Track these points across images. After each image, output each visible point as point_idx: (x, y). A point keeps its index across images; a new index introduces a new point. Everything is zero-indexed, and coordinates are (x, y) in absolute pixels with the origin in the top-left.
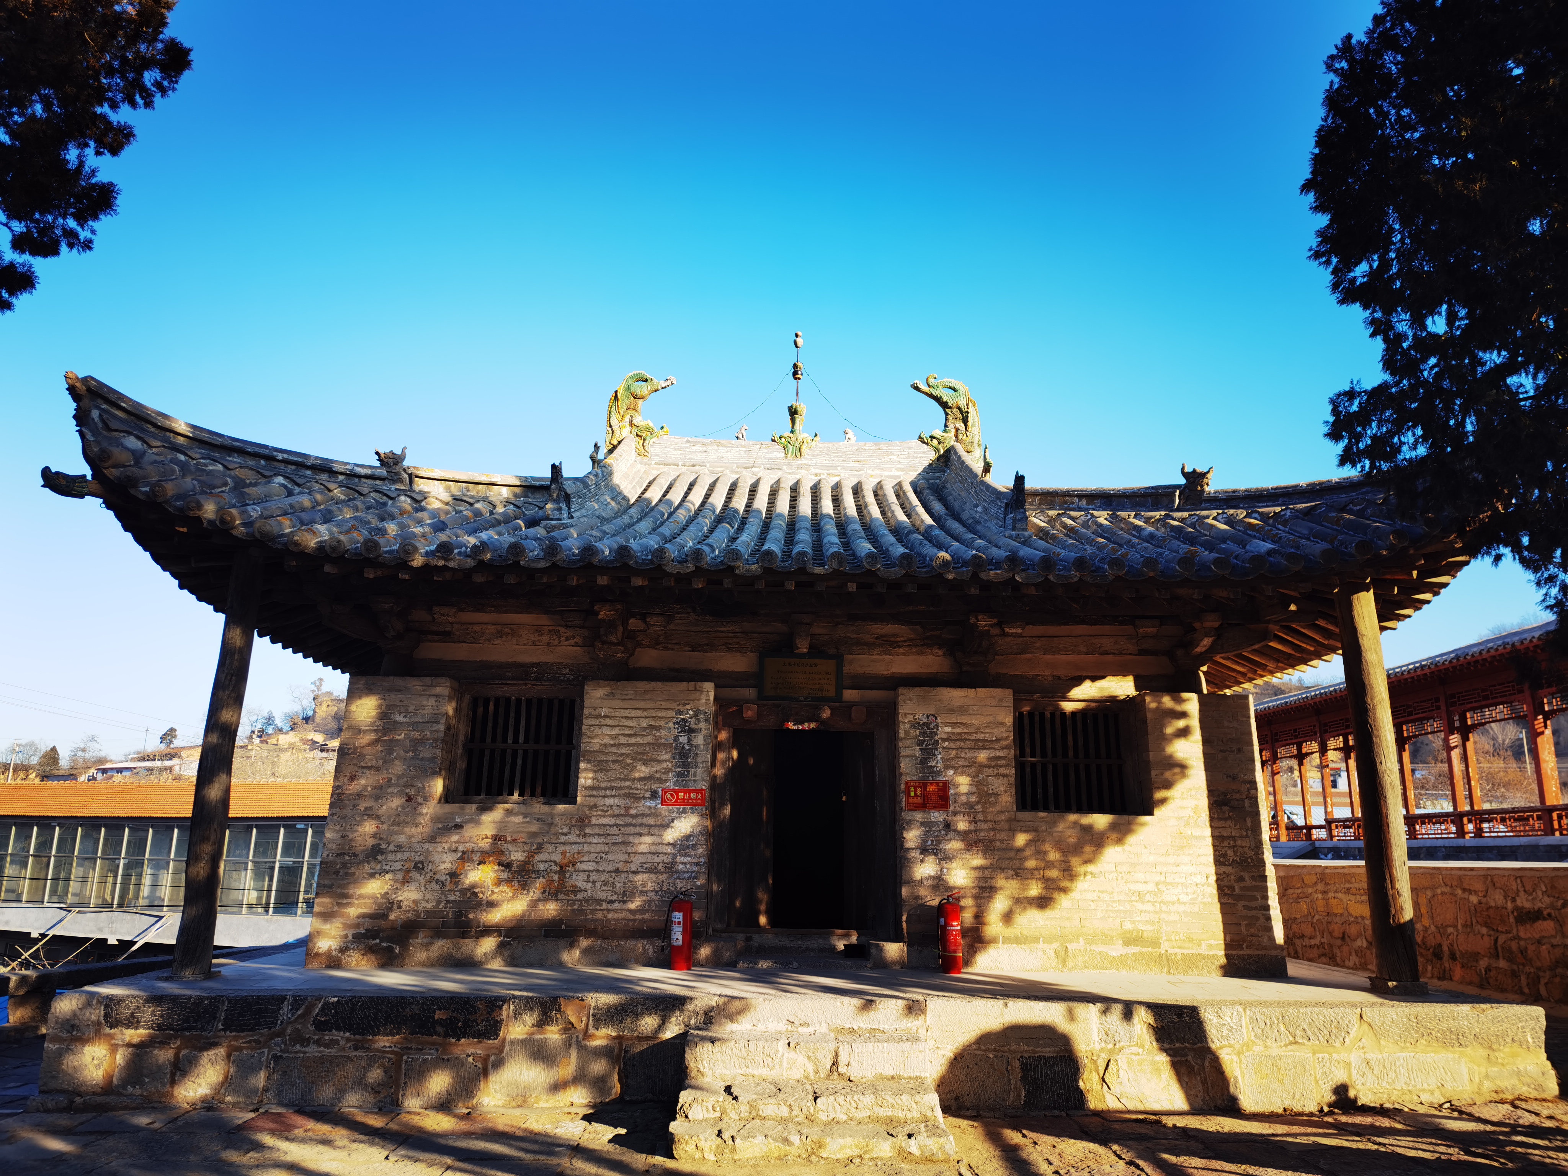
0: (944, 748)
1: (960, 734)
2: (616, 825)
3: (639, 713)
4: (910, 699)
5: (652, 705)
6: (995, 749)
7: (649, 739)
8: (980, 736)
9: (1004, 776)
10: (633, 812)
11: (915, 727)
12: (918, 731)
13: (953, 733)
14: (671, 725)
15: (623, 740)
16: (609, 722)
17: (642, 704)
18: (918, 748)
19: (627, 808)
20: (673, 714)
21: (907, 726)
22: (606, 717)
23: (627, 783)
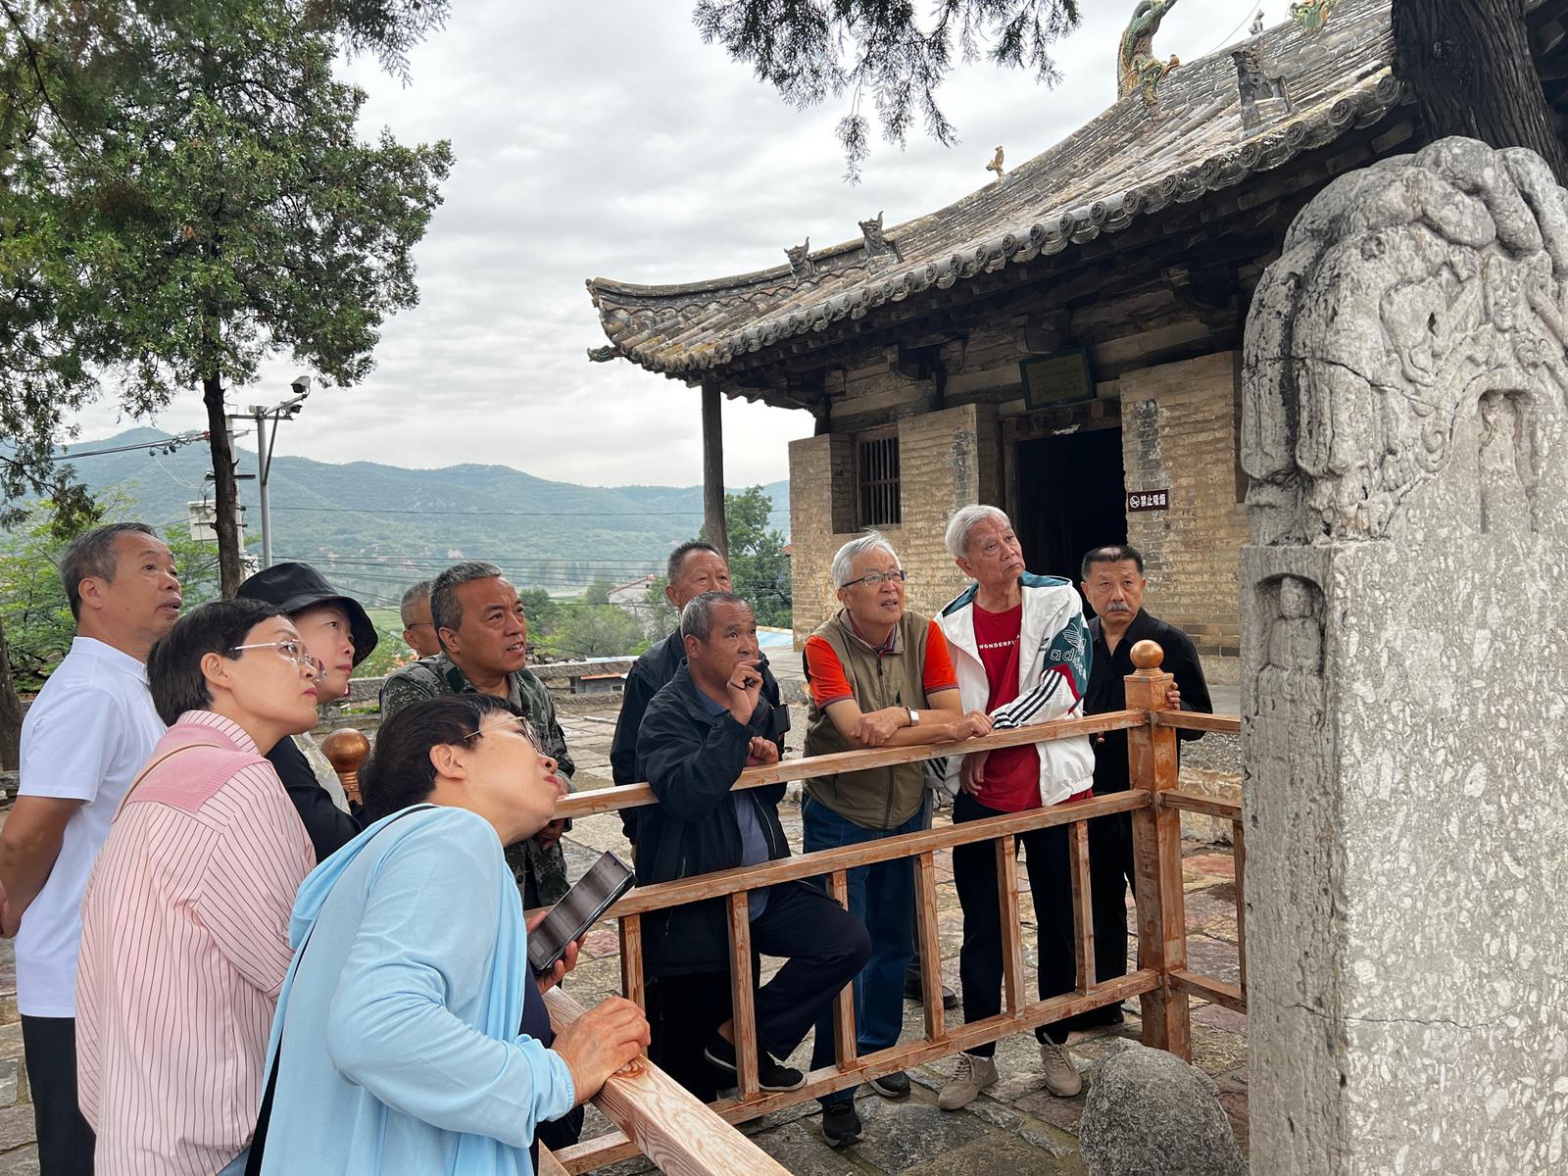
0: (1163, 437)
1: (1179, 418)
2: (924, 545)
3: (930, 443)
4: (1130, 386)
5: (938, 434)
6: (1214, 430)
7: (939, 466)
8: (1200, 417)
9: (1225, 461)
10: (934, 532)
11: (1136, 418)
12: (1139, 421)
13: (1173, 418)
14: (951, 450)
15: (924, 469)
16: (915, 454)
17: (933, 435)
18: (1139, 440)
19: (930, 530)
20: (951, 439)
21: (1129, 417)
22: (913, 450)
23: (928, 508)
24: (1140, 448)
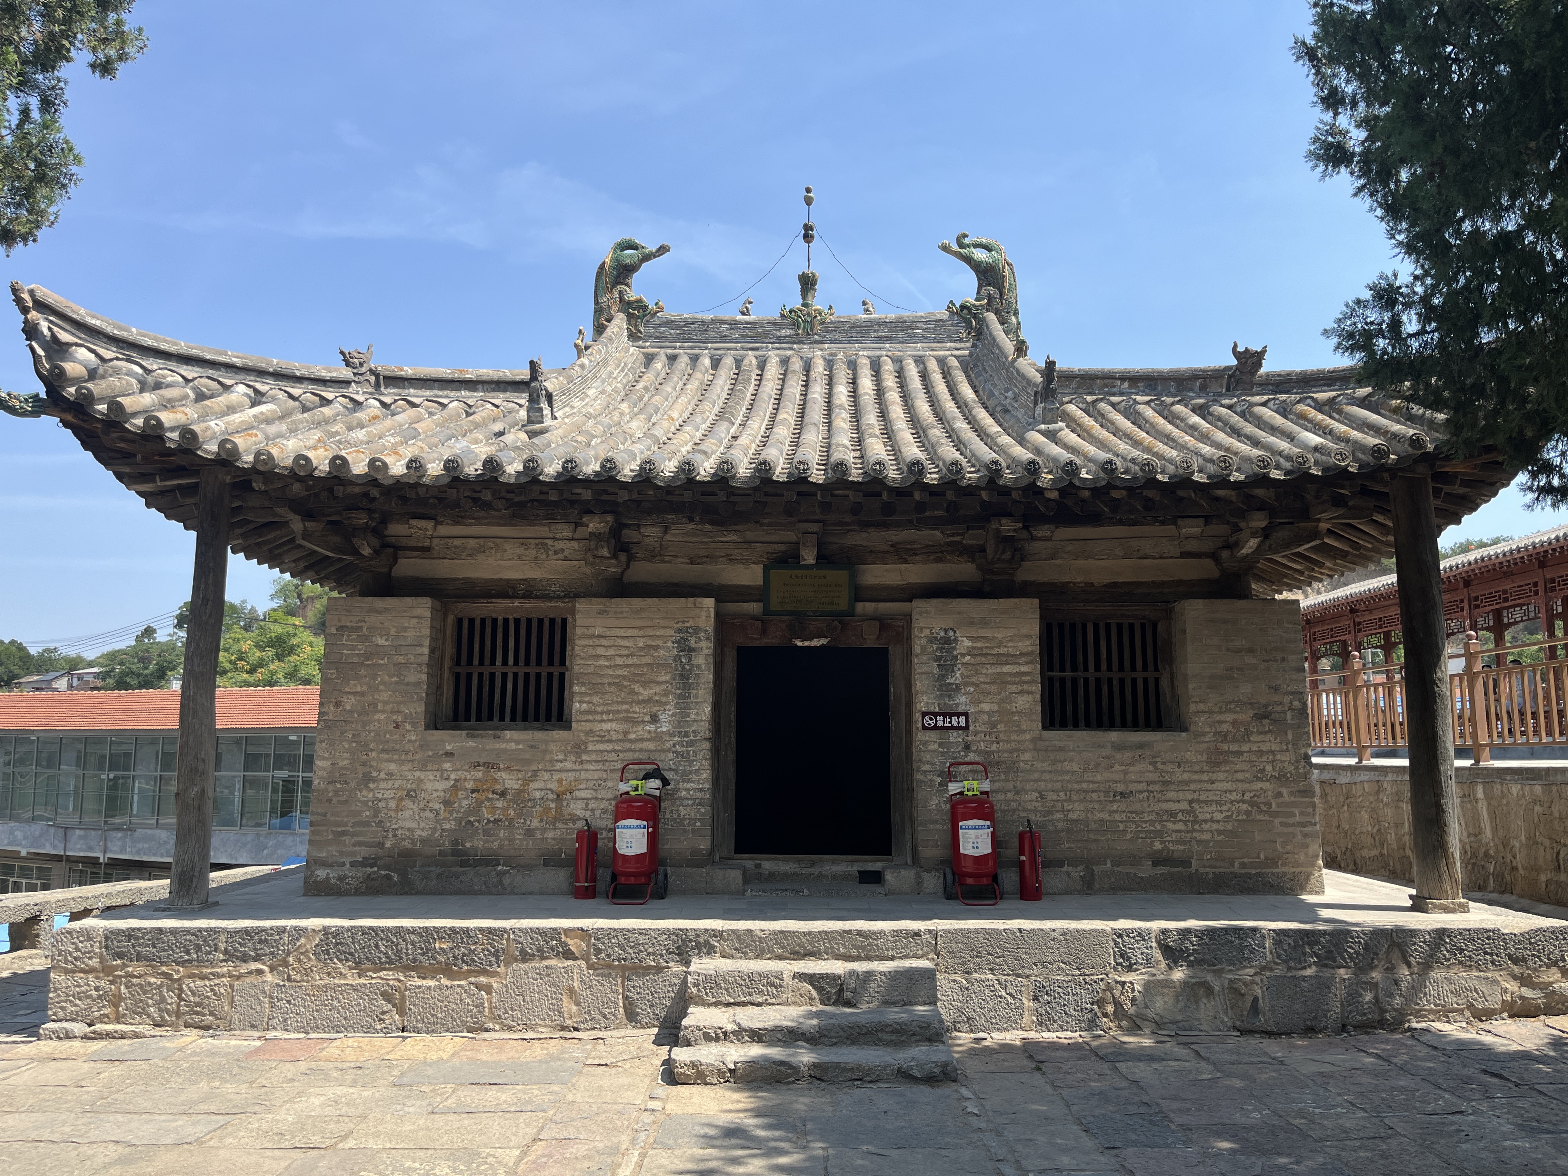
0: (963, 664)
1: (981, 649)
2: (615, 751)
3: (635, 632)
4: (927, 612)
5: (649, 623)
6: (1019, 664)
7: (648, 660)
8: (1003, 651)
9: (1029, 693)
10: (632, 736)
11: (932, 642)
12: (935, 646)
13: (974, 648)
14: (670, 644)
15: (619, 661)
16: (604, 642)
17: (639, 623)
18: (935, 664)
19: (626, 733)
20: (672, 632)
21: (924, 641)
22: (600, 636)
23: (625, 707)
24: (936, 670)
